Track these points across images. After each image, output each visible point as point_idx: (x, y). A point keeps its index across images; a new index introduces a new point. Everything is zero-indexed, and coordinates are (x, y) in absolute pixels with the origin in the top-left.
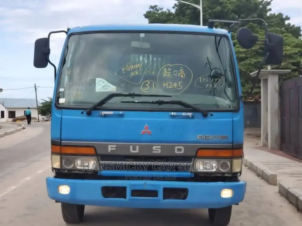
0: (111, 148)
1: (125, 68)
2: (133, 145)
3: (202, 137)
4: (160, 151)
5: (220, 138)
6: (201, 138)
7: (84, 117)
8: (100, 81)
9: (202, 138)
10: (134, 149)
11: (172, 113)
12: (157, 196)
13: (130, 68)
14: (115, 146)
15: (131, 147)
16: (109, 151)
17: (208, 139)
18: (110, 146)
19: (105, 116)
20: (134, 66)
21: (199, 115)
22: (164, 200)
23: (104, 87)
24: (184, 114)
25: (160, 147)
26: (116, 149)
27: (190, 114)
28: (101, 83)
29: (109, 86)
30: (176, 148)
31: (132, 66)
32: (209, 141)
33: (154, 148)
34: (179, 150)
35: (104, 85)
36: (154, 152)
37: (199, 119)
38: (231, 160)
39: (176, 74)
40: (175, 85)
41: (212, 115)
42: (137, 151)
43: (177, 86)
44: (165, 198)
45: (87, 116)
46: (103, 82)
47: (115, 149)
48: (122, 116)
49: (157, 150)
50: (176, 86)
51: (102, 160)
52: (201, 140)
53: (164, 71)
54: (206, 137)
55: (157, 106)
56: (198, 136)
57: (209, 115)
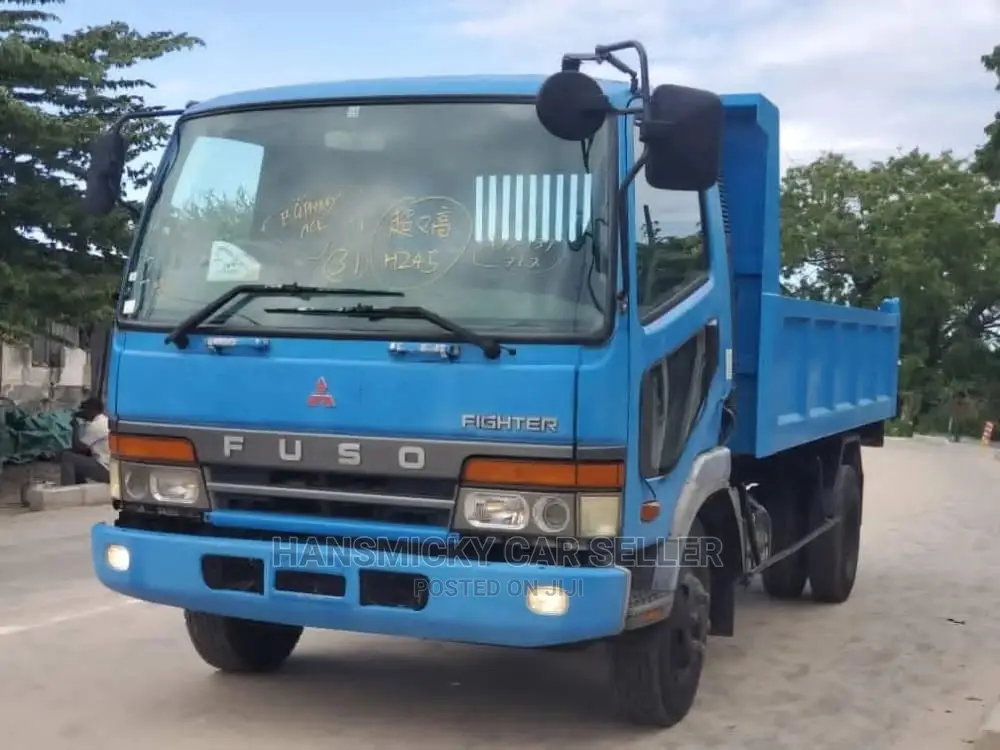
0: (231, 445)
1: (291, 212)
2: (285, 437)
3: (475, 419)
4: (357, 460)
5: (531, 426)
6: (472, 422)
7: (172, 353)
8: (222, 249)
9: (475, 424)
10: (290, 450)
11: (392, 345)
12: (342, 593)
13: (303, 209)
14: (241, 440)
15: (282, 443)
16: (227, 452)
17: (494, 426)
18: (227, 440)
19: (220, 350)
20: (313, 204)
21: (474, 352)
22: (363, 608)
23: (229, 266)
24: (424, 347)
25: (357, 446)
26: (243, 448)
27: (441, 348)
28: (223, 255)
29: (242, 264)
30: (403, 451)
31: (310, 205)
32: (496, 433)
33: (343, 447)
34: (411, 458)
35: (229, 260)
36: (341, 461)
37: (473, 366)
38: (572, 495)
39: (426, 226)
40: (418, 259)
41: (513, 352)
42: (297, 457)
43: (421, 264)
44: (364, 600)
45: (178, 350)
46: (230, 253)
47: (240, 447)
48: (263, 350)
49: (349, 454)
50: (419, 262)
51: (214, 479)
52: (471, 429)
53: (394, 217)
54: (485, 421)
55: (363, 324)
56: (464, 417)
57: (504, 353)
